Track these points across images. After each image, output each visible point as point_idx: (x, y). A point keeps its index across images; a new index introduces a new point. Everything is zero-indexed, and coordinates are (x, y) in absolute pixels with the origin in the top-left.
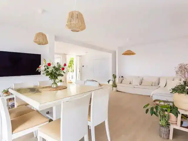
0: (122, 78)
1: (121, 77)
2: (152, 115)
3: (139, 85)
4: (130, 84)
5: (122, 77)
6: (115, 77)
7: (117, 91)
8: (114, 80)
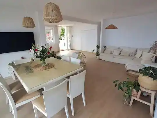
0: (105, 48)
2: (118, 89)
3: (118, 55)
4: (111, 53)
7: (100, 59)
8: (98, 50)
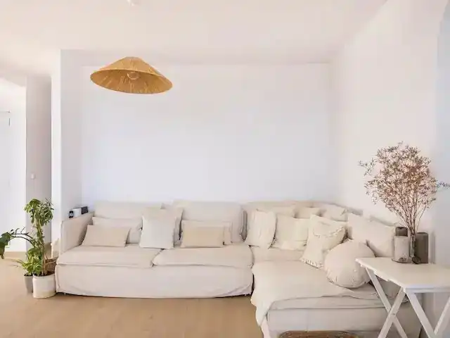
0: (86, 215)
1: (77, 212)
3: (169, 245)
4: (127, 243)
5: (85, 210)
6: (40, 213)
7: (59, 295)
8: (39, 234)
